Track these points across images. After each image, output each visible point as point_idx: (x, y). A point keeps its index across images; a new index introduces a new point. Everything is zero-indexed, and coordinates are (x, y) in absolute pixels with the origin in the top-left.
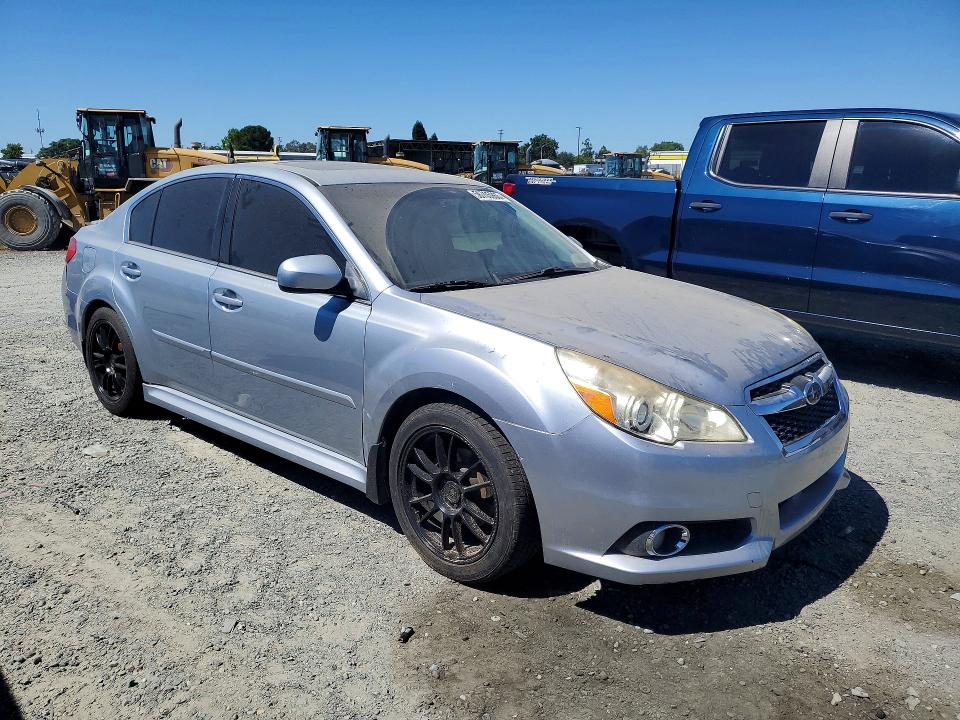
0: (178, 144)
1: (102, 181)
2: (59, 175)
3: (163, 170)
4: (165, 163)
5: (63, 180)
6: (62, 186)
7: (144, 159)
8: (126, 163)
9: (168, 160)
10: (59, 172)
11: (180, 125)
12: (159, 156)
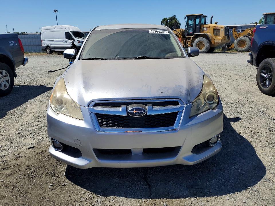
0: (211, 23)
1: (189, 34)
2: (179, 33)
3: (205, 31)
4: (206, 29)
5: (180, 34)
6: (179, 36)
7: (200, 28)
8: (195, 29)
9: (207, 28)
10: (179, 32)
11: (213, 17)
12: (205, 27)
